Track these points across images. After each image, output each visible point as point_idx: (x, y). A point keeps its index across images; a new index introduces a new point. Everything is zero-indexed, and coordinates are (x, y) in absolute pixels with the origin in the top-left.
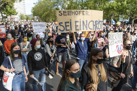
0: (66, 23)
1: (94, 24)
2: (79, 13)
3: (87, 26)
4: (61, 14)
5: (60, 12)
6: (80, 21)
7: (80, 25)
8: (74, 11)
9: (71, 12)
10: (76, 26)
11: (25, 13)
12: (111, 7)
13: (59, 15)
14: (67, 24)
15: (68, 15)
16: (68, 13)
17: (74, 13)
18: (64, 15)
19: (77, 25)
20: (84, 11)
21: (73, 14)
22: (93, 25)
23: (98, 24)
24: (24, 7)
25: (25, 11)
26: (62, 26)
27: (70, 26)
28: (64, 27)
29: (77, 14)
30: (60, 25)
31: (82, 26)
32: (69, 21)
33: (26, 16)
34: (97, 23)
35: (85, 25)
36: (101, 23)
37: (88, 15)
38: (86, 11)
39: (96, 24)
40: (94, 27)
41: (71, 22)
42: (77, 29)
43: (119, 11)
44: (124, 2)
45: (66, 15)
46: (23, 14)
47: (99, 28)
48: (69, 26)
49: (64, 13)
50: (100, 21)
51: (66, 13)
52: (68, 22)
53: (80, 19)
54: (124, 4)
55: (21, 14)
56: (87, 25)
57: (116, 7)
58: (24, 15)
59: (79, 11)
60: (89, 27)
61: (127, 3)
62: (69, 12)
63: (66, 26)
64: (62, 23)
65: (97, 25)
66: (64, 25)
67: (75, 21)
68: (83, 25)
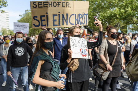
0: (41, 17)
1: (77, 18)
2: (58, 5)
3: (67, 21)
4: (35, 6)
5: (35, 4)
6: (59, 15)
7: (59, 20)
8: (52, 2)
9: (48, 3)
10: (54, 21)
11: (8, 27)
12: (112, 14)
13: (34, 7)
14: (43, 18)
15: (44, 7)
16: (44, 5)
17: (52, 4)
18: (39, 7)
19: (55, 19)
20: (64, 3)
21: (50, 6)
22: (75, 19)
23: (81, 18)
24: (8, 21)
25: (8, 25)
26: (37, 20)
27: (46, 21)
28: (39, 22)
29: (55, 6)
30: (35, 19)
31: (61, 21)
32: (46, 15)
33: (9, 31)
34: (80, 16)
35: (65, 19)
36: (85, 16)
37: (69, 7)
38: (67, 3)
39: (79, 18)
40: (77, 21)
41: (47, 16)
42: (55, 24)
43: (123, 19)
44: (127, 9)
45: (42, 7)
46: (5, 29)
47: (82, 23)
48: (44, 20)
49: (39, 4)
50: (84, 14)
51: (41, 4)
52: (44, 16)
53: (59, 12)
54: (128, 10)
55: (3, 28)
56: (67, 19)
57: (119, 15)
58: (7, 30)
59: (58, 3)
60: (70, 22)
61: (132, 10)
62: (45, 3)
63: (42, 20)
64: (36, 17)
65: (81, 20)
66: (39, 19)
67: (53, 15)
68: (63, 19)
